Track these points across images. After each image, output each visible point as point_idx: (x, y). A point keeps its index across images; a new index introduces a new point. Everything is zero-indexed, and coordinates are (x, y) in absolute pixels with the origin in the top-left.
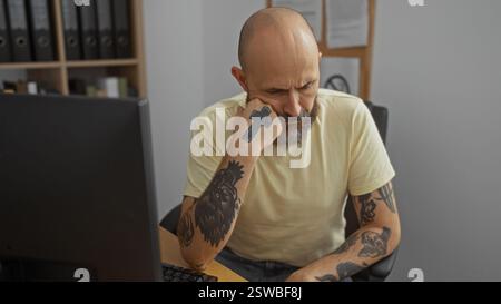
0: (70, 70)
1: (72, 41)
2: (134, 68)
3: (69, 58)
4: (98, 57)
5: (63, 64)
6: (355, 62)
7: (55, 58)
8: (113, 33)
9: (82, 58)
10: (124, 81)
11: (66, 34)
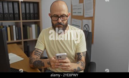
0: (23, 22)
1: (24, 16)
2: (39, 22)
3: (23, 20)
4: (30, 19)
5: (21, 21)
6: (91, 21)
7: (20, 20)
8: (34, 14)
9: (26, 19)
10: (36, 25)
11: (22, 14)
